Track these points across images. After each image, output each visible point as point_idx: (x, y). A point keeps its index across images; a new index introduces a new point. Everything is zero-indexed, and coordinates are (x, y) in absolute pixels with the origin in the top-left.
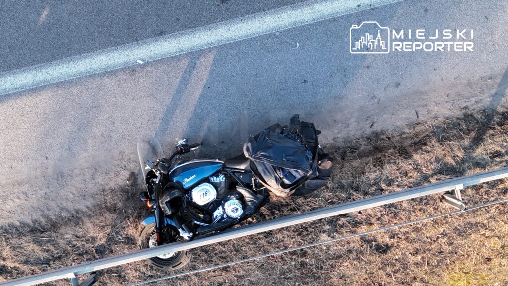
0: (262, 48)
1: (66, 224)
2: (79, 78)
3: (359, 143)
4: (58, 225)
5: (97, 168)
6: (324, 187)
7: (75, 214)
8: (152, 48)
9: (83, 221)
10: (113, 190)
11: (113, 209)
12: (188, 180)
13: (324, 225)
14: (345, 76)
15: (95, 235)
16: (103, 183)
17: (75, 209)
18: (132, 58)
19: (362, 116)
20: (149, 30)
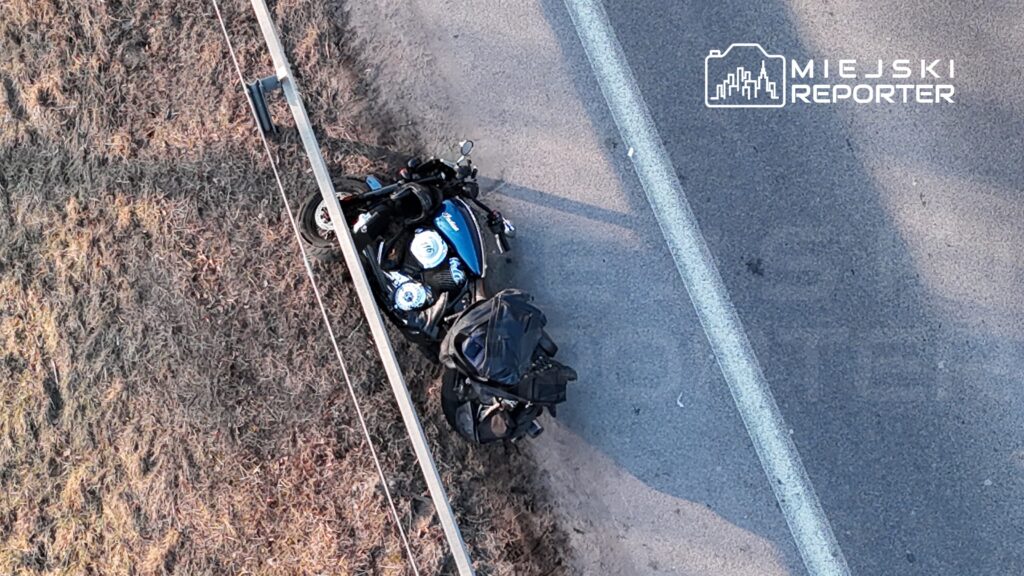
0: (682, 334)
1: (355, 76)
2: (590, 67)
3: (543, 513)
4: (351, 66)
5: (450, 110)
6: (460, 467)
7: (372, 87)
8: (655, 168)
9: (361, 100)
10: (416, 137)
11: (386, 140)
12: (449, 220)
13: (395, 477)
14: (657, 475)
15: (340, 122)
16: (427, 121)
17: (379, 87)
18: (635, 139)
19: (592, 513)
20: (684, 159)
